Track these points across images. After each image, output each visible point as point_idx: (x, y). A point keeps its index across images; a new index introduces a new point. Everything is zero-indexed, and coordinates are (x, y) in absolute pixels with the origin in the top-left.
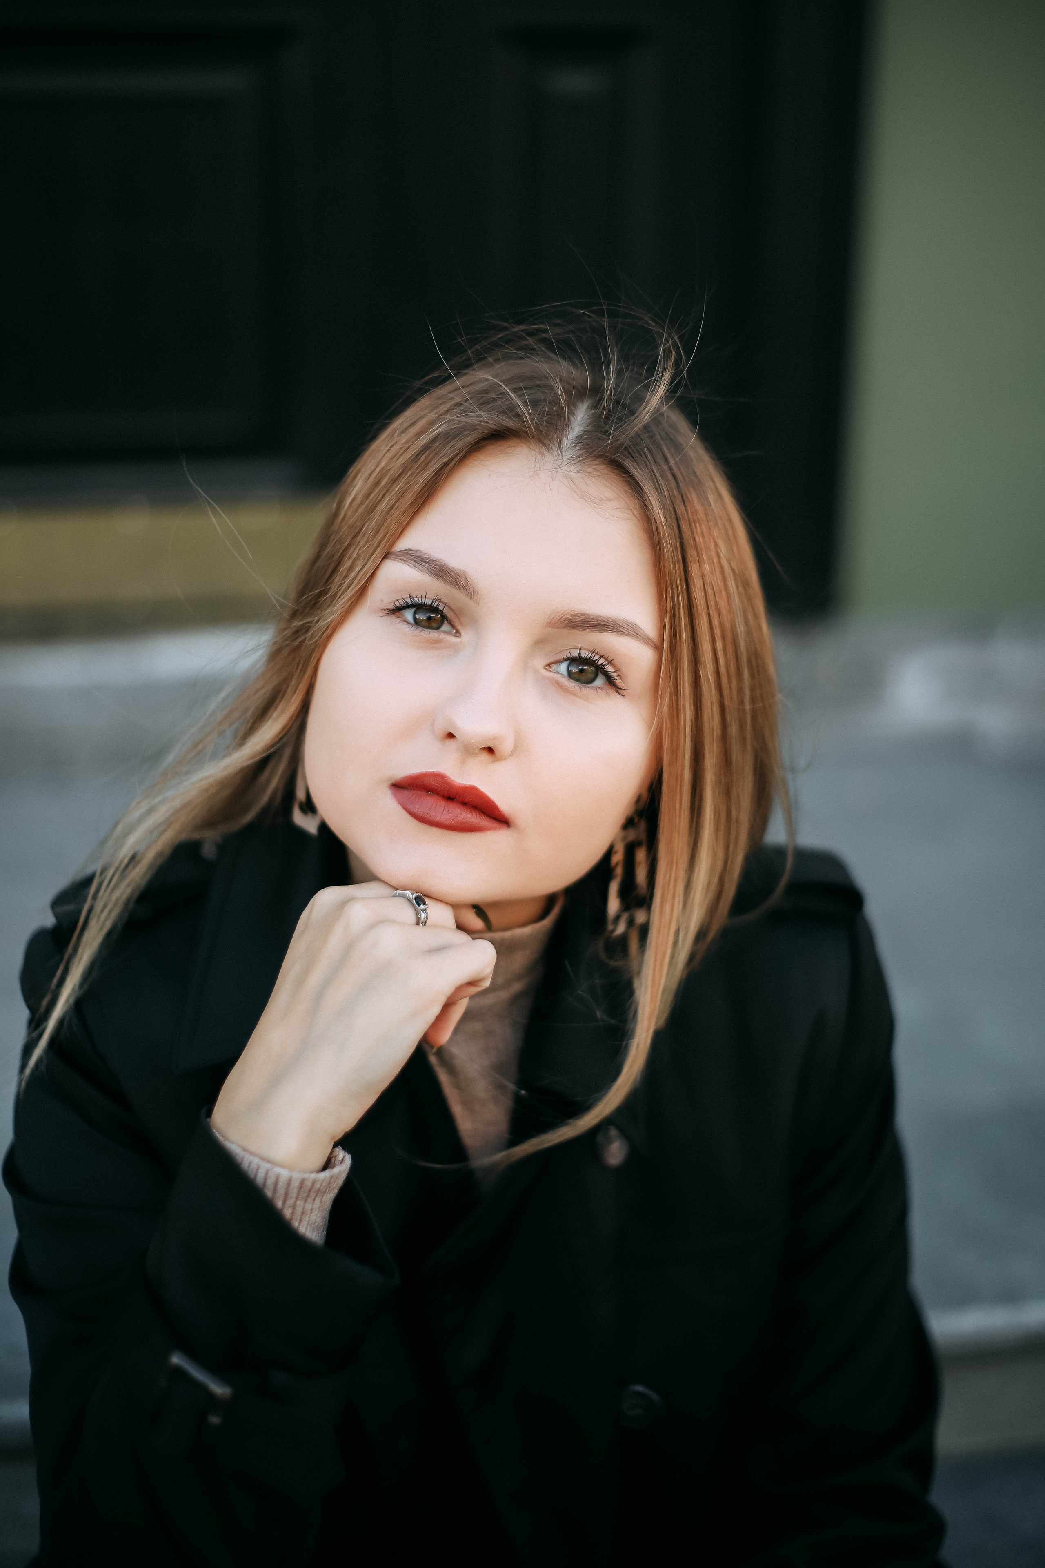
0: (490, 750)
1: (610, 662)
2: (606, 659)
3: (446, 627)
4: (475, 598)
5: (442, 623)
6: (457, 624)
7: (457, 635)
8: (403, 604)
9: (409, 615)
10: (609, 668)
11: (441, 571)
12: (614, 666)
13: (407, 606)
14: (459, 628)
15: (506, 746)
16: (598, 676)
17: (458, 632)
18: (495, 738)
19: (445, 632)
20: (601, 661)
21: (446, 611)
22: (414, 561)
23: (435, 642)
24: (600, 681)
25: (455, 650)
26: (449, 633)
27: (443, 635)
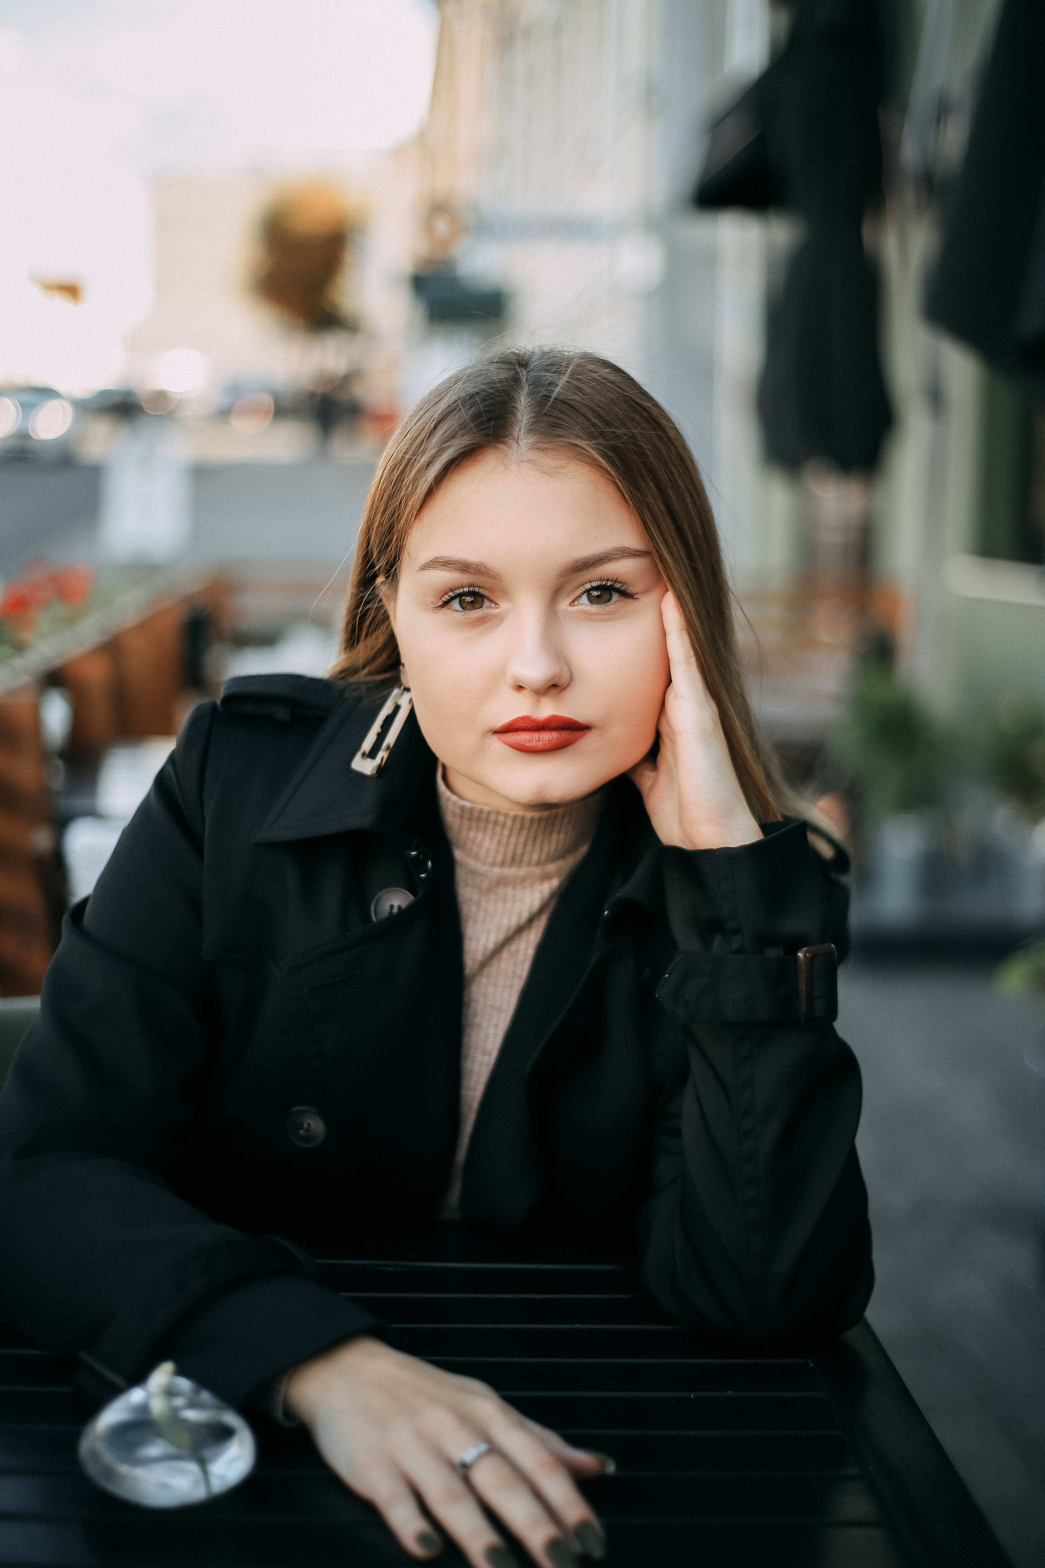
0: (554, 686)
1: (616, 582)
2: (612, 581)
3: (487, 603)
4: (498, 578)
5: (483, 601)
6: (493, 598)
7: (497, 606)
8: (448, 598)
9: (456, 604)
10: (618, 585)
11: (465, 567)
12: (620, 582)
13: (452, 599)
14: (496, 600)
15: (565, 677)
16: (613, 596)
17: (496, 604)
18: (553, 678)
19: (487, 607)
20: (609, 584)
21: (482, 591)
22: (442, 565)
23: (483, 620)
24: (615, 597)
25: (499, 619)
26: (490, 607)
27: (487, 610)
